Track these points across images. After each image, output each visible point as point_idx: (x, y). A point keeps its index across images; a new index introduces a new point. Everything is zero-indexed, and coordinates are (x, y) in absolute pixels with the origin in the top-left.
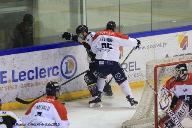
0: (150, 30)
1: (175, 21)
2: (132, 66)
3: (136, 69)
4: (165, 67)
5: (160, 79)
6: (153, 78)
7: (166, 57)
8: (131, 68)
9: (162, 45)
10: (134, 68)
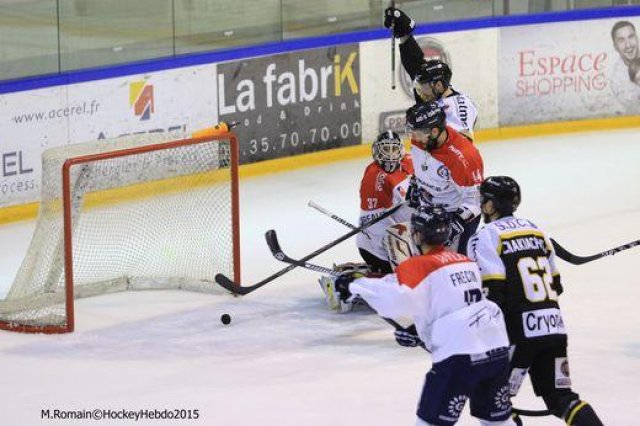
0: (56, 70)
1: (120, 48)
2: (10, 164)
3: (22, 172)
5: (79, 194)
6: (60, 194)
7: (100, 138)
8: (9, 169)
9: (88, 108)
10: (16, 168)
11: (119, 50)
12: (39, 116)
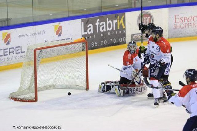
0: (32, 21)
1: (52, 14)
2: (18, 50)
3: (21, 52)
4: (42, 50)
5: (39, 59)
6: (33, 59)
7: (45, 42)
8: (17, 52)
9: (42, 33)
11: (51, 15)
12: (27, 35)
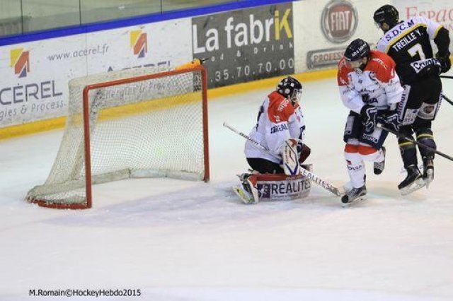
0: (79, 23)
2: (46, 90)
3: (54, 95)
4: (102, 89)
5: (94, 110)
6: (81, 110)
7: (109, 71)
8: (45, 93)
9: (101, 50)
10: (50, 92)
11: (122, 8)
12: (66, 56)
